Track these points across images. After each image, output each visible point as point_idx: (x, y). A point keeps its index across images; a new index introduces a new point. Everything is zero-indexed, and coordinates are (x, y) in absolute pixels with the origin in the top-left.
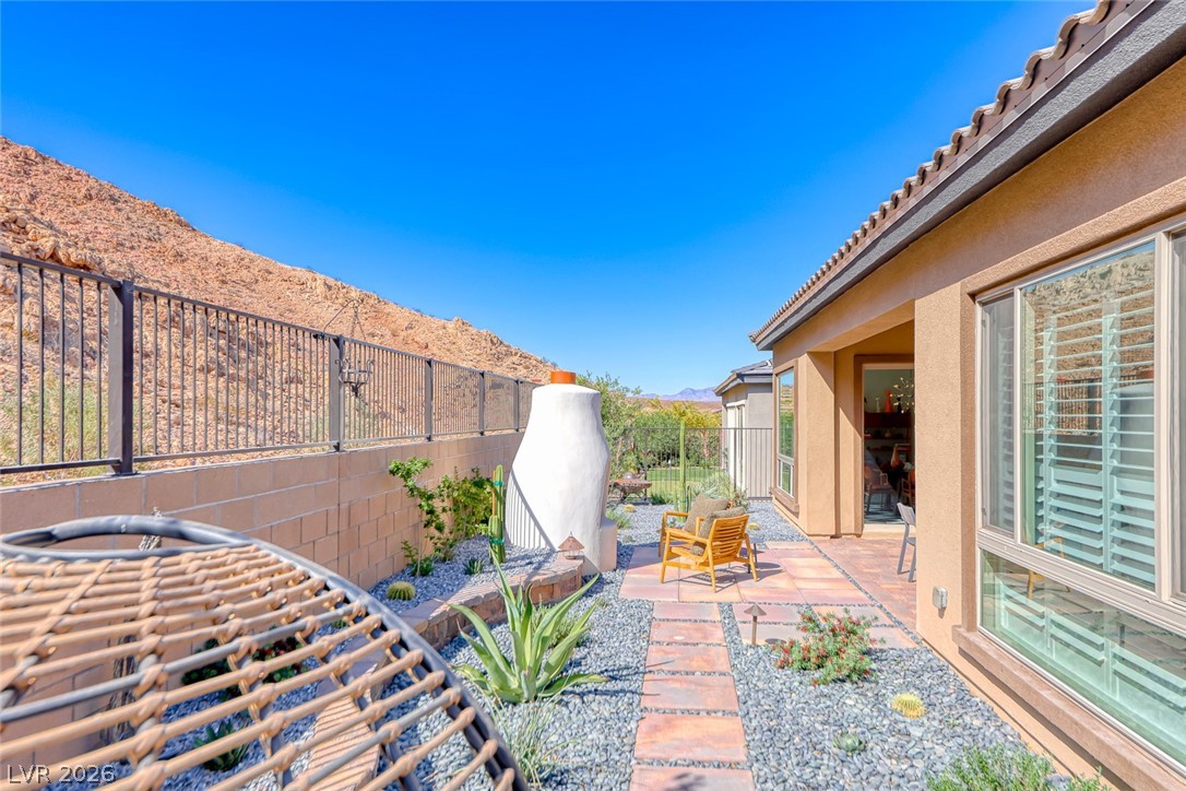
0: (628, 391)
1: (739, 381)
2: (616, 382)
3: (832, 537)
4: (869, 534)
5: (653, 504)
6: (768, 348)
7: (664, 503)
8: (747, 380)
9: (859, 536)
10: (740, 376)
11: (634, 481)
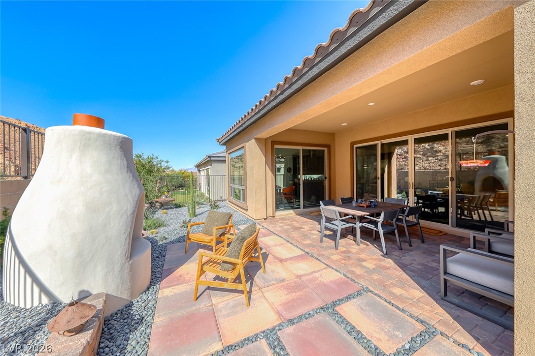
0: (163, 161)
1: (209, 159)
2: (157, 158)
3: (265, 219)
4: (278, 216)
5: (176, 208)
6: (224, 144)
7: (181, 207)
8: (212, 159)
9: (274, 217)
10: (209, 157)
11: (166, 199)
